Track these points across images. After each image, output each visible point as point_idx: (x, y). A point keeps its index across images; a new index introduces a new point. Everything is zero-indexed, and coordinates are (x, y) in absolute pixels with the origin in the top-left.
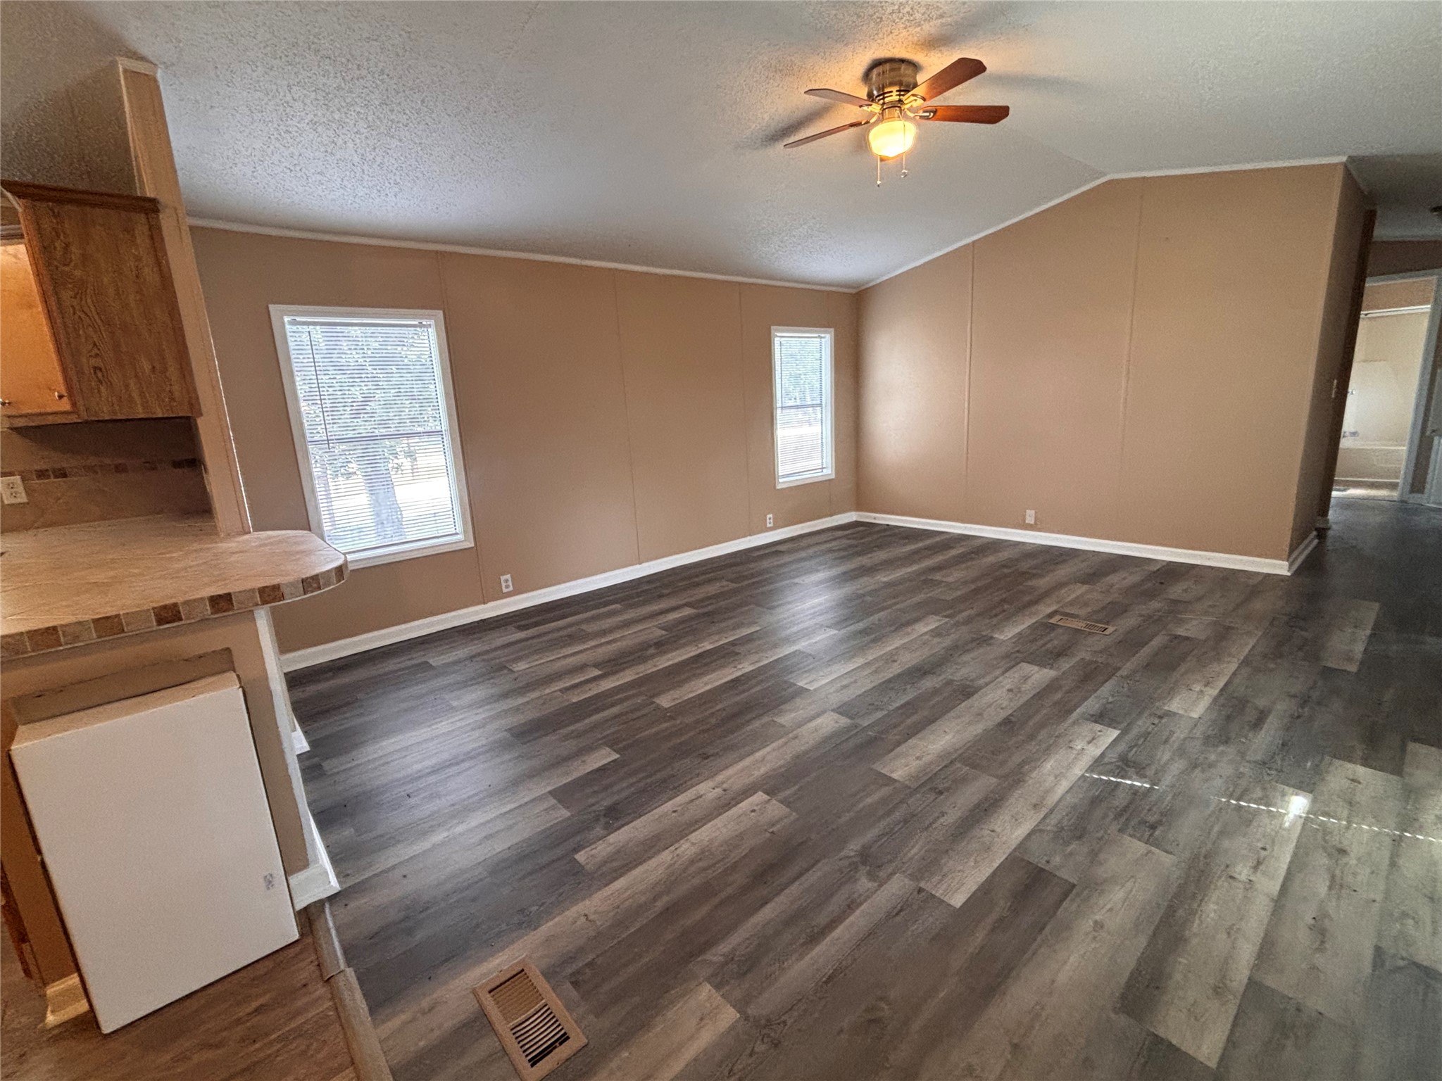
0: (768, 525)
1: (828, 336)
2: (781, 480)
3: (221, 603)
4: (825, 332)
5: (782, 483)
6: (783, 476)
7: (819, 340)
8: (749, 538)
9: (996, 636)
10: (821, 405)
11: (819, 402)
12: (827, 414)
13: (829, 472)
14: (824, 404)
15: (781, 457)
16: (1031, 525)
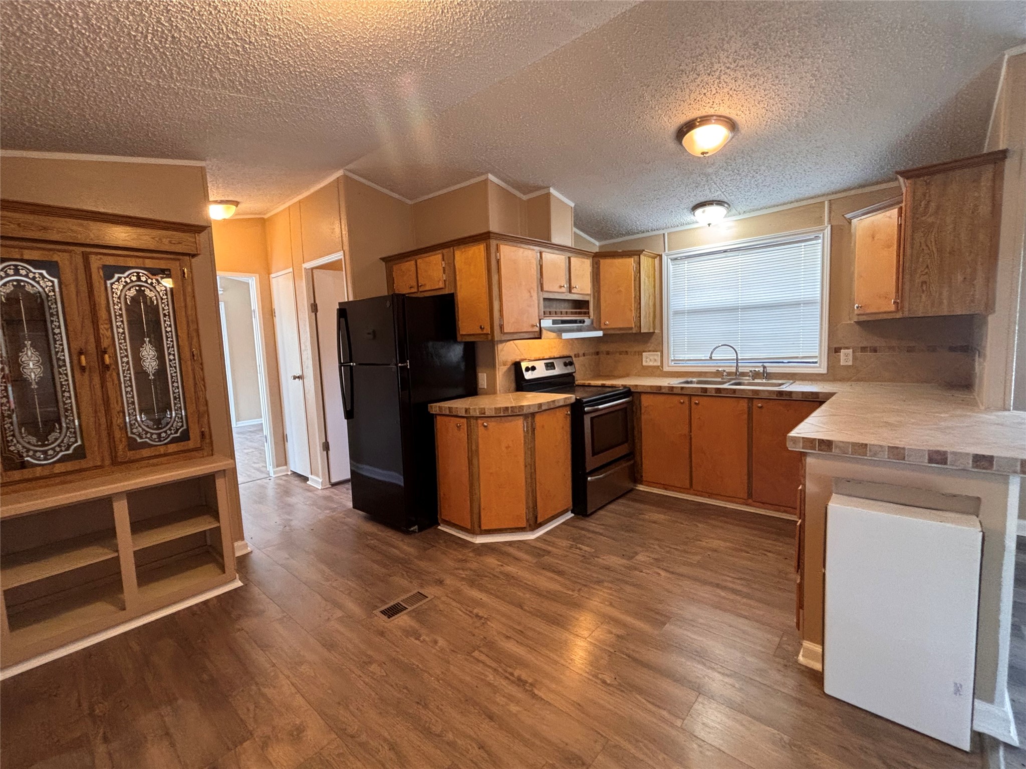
3: (983, 462)
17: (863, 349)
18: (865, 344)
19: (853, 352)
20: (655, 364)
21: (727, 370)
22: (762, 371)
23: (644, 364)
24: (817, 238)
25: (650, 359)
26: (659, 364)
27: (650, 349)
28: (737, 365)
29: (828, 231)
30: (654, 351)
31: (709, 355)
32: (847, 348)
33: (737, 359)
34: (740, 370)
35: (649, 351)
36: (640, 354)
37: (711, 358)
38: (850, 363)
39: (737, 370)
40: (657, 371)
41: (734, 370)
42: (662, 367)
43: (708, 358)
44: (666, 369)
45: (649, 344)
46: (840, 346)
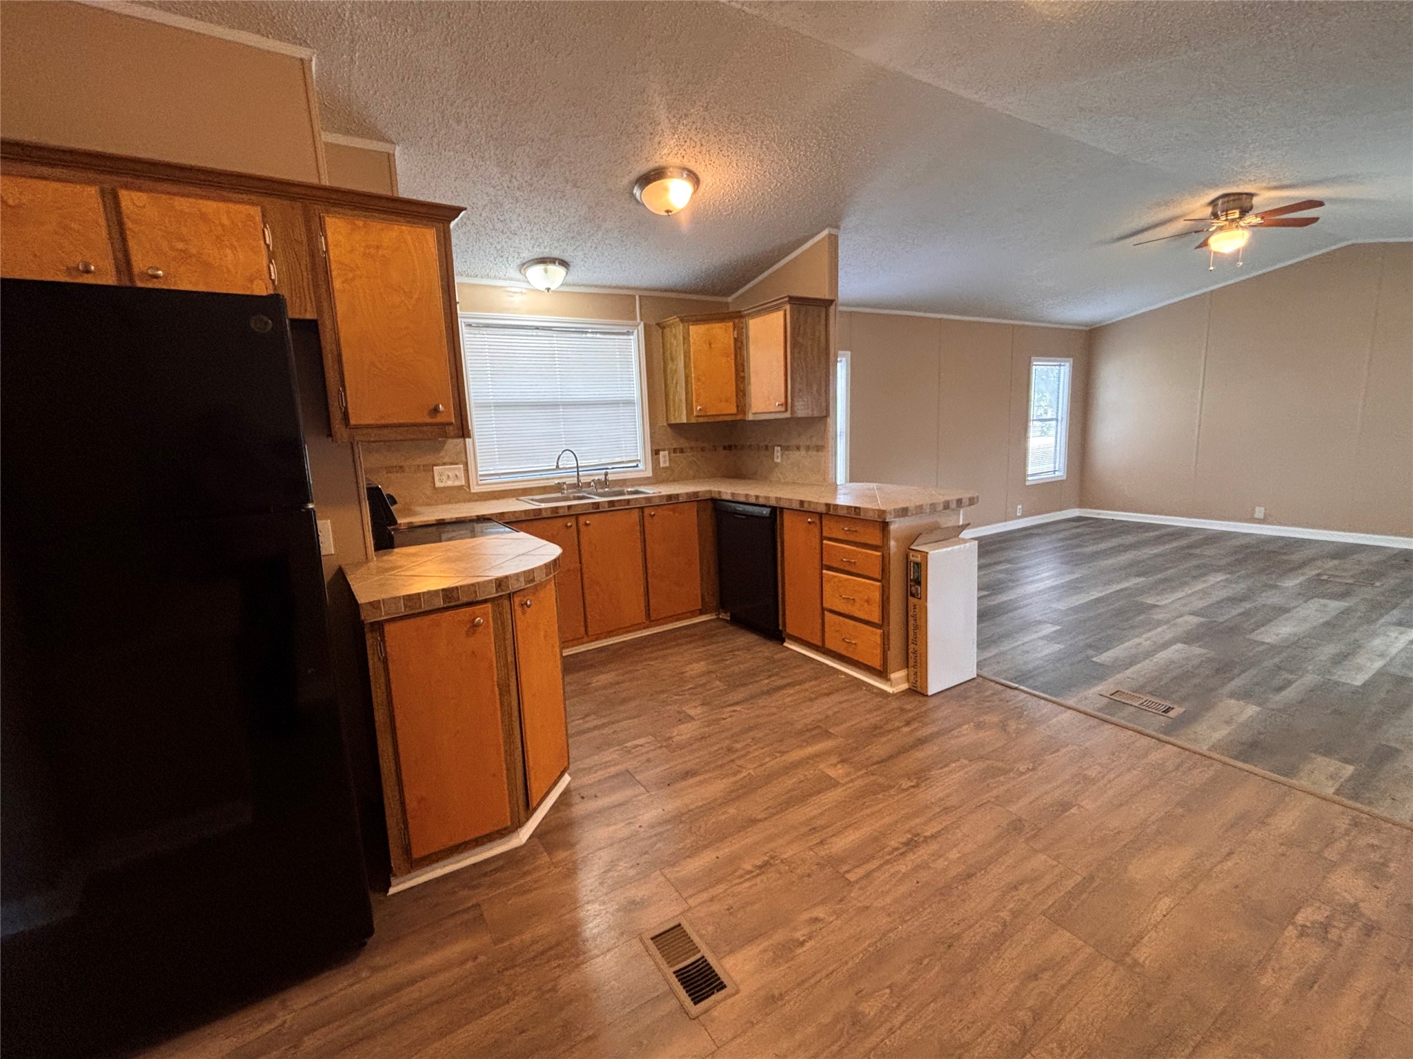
0: (1018, 514)
1: (1067, 364)
2: (1029, 478)
4: (1065, 362)
5: (1031, 480)
6: (1032, 475)
7: (1057, 367)
8: (1004, 523)
9: (1279, 584)
10: (1057, 420)
11: (1055, 417)
12: (1063, 427)
13: (1061, 474)
14: (1060, 419)
15: (1031, 458)
16: (1261, 520)
17: (675, 451)
18: (675, 446)
19: (669, 453)
20: (457, 483)
21: (569, 481)
22: (603, 479)
23: (438, 484)
24: (628, 333)
25: (446, 476)
26: (463, 483)
27: (446, 460)
28: (578, 474)
29: (641, 327)
30: (452, 464)
31: (555, 464)
32: (664, 450)
33: (578, 467)
34: (583, 480)
35: (444, 464)
36: (429, 469)
37: (557, 466)
38: (667, 465)
39: (579, 481)
40: (462, 493)
41: (575, 481)
42: (469, 486)
43: (555, 467)
44: (475, 489)
45: (442, 454)
46: (660, 448)
